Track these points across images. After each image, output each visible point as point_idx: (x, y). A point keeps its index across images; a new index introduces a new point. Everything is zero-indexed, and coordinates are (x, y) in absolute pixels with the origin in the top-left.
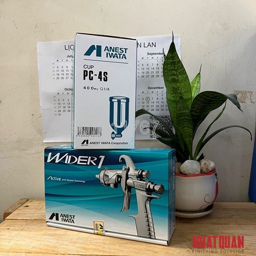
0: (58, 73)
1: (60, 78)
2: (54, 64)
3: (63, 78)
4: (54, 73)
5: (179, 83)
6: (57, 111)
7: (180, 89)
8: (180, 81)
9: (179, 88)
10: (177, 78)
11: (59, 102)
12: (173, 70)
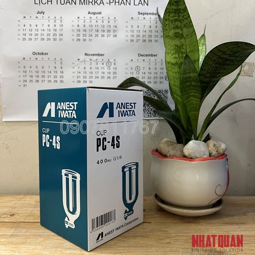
0: (24, 32)
1: (27, 39)
2: (19, 21)
3: (31, 39)
4: (19, 32)
5: (183, 39)
6: (22, 81)
7: (184, 47)
8: (185, 36)
9: (183, 45)
10: (181, 32)
11: (24, 70)
12: (176, 20)
